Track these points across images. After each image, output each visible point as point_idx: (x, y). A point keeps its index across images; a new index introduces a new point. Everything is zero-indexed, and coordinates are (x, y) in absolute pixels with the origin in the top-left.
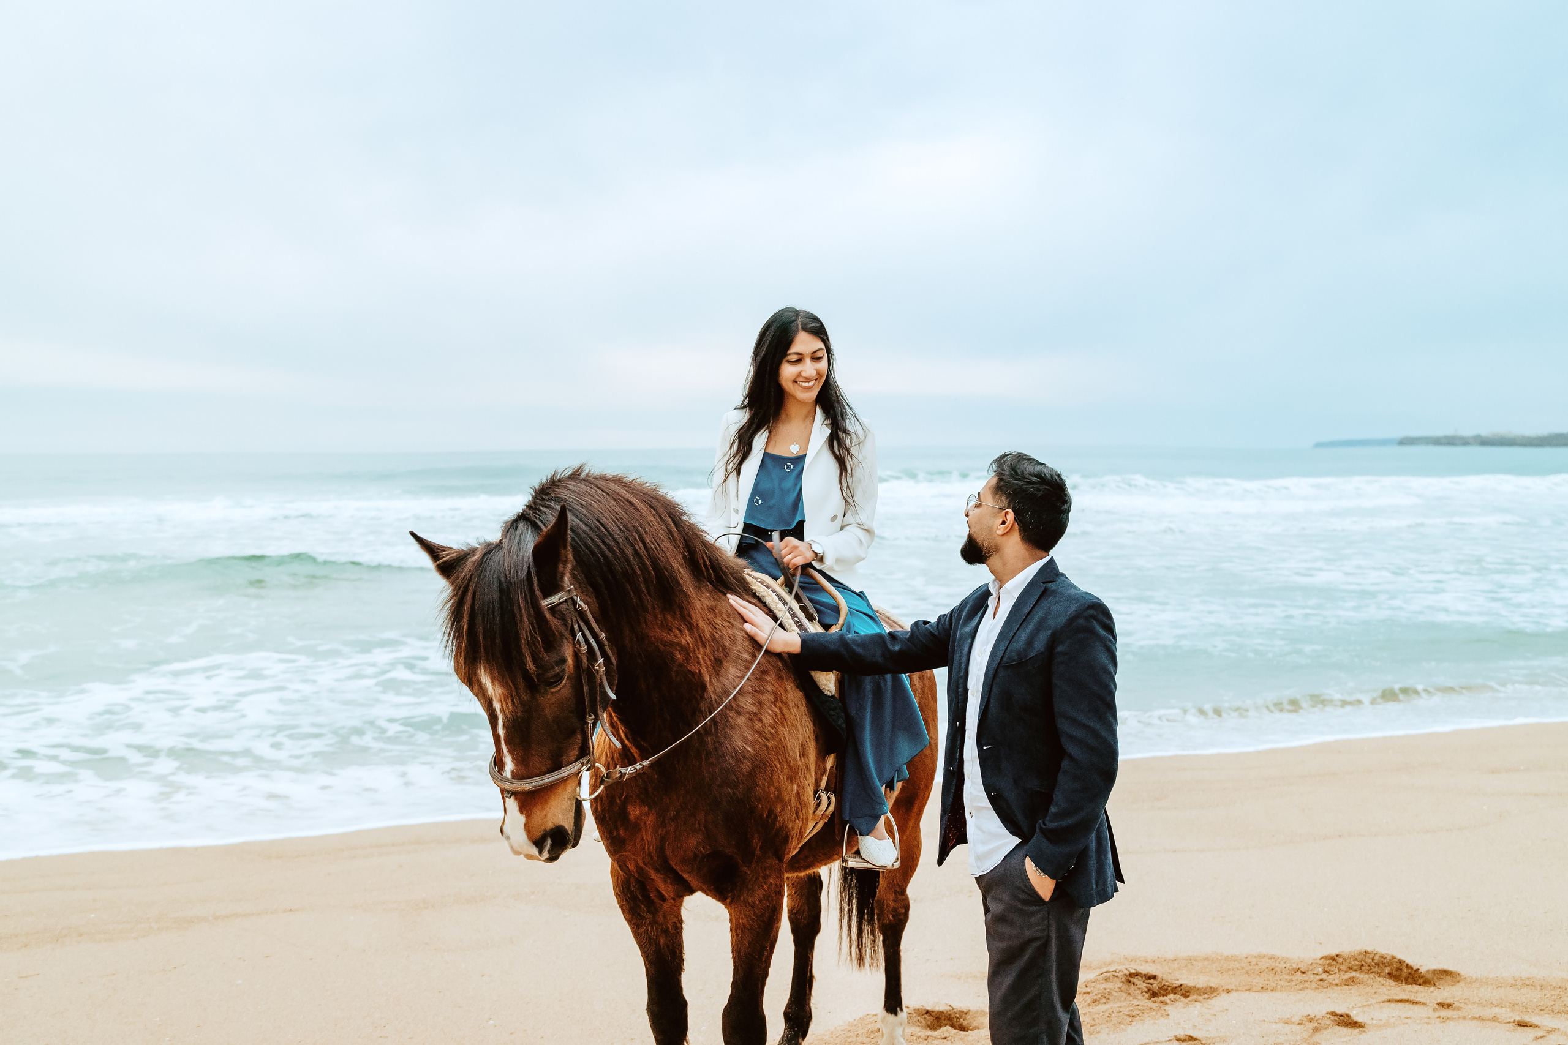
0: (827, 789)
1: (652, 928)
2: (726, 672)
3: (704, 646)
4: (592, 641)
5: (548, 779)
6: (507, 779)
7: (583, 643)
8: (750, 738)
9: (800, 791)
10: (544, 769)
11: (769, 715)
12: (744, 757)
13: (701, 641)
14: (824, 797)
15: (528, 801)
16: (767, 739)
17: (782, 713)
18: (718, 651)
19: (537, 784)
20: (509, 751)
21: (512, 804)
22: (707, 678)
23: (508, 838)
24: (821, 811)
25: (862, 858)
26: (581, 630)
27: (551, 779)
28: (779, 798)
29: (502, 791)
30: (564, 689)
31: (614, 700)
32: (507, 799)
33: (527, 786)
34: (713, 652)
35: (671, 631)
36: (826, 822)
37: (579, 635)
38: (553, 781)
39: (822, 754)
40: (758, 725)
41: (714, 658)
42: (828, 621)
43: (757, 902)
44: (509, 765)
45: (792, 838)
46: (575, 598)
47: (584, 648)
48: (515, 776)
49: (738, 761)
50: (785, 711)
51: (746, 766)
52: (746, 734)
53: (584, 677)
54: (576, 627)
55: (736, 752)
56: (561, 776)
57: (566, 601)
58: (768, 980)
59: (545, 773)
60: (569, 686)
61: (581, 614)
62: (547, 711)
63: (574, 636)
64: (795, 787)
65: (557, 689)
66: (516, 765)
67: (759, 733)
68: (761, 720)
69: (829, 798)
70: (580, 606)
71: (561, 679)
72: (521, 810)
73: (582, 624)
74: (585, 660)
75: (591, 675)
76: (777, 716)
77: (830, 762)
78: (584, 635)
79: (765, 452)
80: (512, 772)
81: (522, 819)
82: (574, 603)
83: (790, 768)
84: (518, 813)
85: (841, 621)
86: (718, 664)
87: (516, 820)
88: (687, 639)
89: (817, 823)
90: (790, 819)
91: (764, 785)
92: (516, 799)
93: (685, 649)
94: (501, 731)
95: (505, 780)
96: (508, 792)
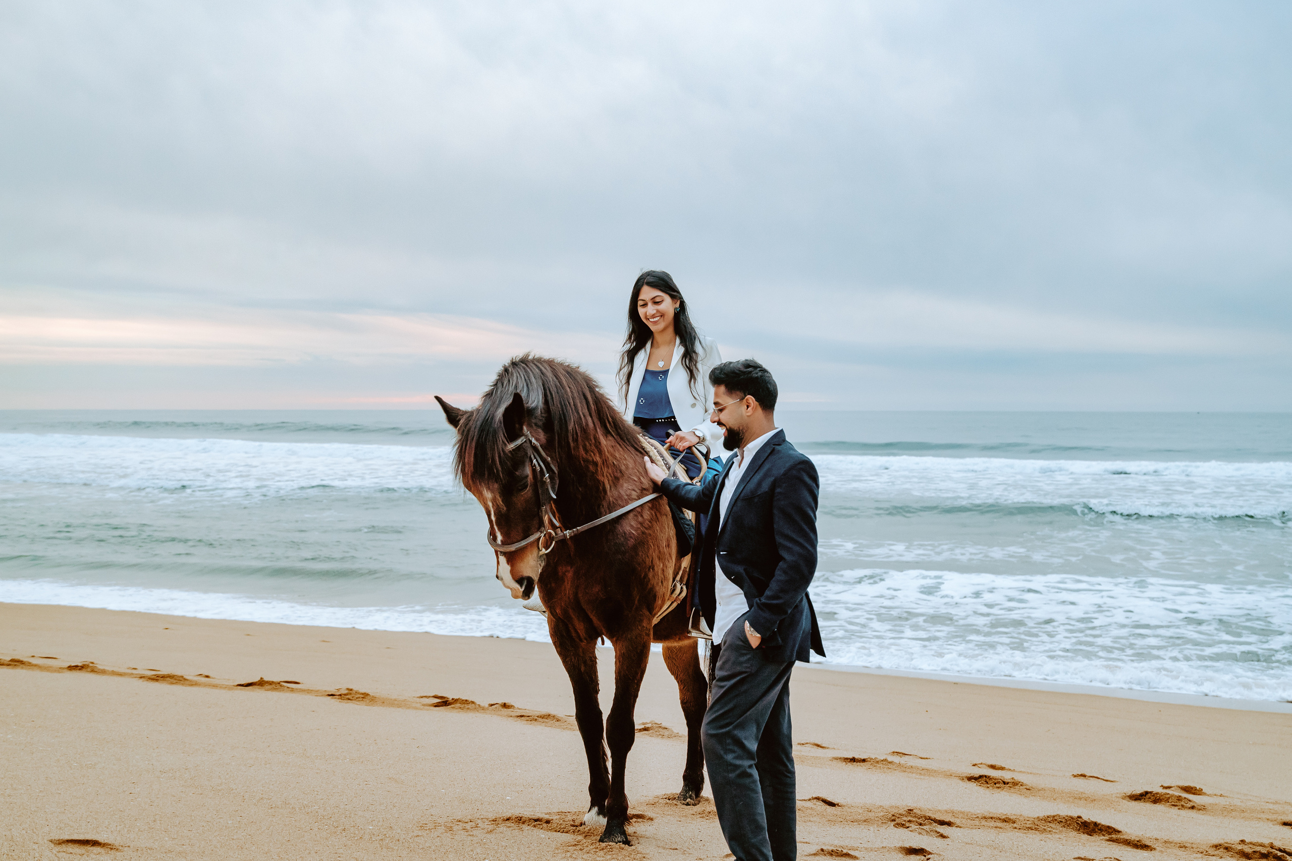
0: (681, 581)
1: (575, 658)
2: (622, 486)
3: (608, 467)
4: (541, 464)
5: (523, 543)
6: (499, 545)
7: (537, 466)
8: (634, 526)
9: (665, 569)
10: (519, 539)
11: (648, 514)
12: (631, 537)
13: (605, 462)
14: (679, 586)
15: (512, 558)
16: (646, 528)
17: (656, 515)
18: (616, 472)
19: (517, 547)
20: (499, 529)
21: (502, 559)
22: (608, 487)
23: (502, 579)
24: (675, 594)
25: (701, 631)
26: (535, 458)
27: (525, 543)
28: (652, 567)
29: (496, 552)
30: (528, 492)
31: (555, 499)
32: (500, 556)
33: (513, 548)
34: (613, 472)
35: (588, 452)
36: (678, 604)
37: (535, 461)
38: (526, 544)
39: (681, 554)
40: (640, 519)
41: (614, 476)
42: (692, 475)
43: (634, 637)
44: (500, 538)
45: (658, 598)
46: (531, 439)
47: (538, 468)
48: (504, 543)
49: (626, 539)
50: (658, 515)
51: (631, 542)
52: (632, 524)
53: (539, 484)
54: (532, 456)
55: (625, 533)
56: (530, 541)
57: (525, 441)
58: (638, 700)
59: (522, 540)
60: (531, 491)
61: (535, 448)
62: (519, 505)
63: (532, 461)
64: (662, 565)
65: (524, 493)
66: (503, 537)
67: (641, 524)
68: (642, 516)
69: (682, 588)
70: (534, 444)
71: (526, 487)
72: (508, 562)
73: (536, 454)
74: (538, 474)
75: (544, 483)
76: (653, 516)
77: (686, 562)
78: (537, 461)
79: (646, 370)
80: (502, 541)
81: (508, 568)
82: (531, 442)
83: (660, 552)
84: (507, 564)
85: (701, 475)
86: (616, 480)
87: (505, 568)
88: (598, 459)
89: (672, 603)
90: (658, 584)
91: (642, 555)
92: (505, 556)
93: (596, 464)
94: (493, 518)
95: (498, 545)
96: (501, 552)
